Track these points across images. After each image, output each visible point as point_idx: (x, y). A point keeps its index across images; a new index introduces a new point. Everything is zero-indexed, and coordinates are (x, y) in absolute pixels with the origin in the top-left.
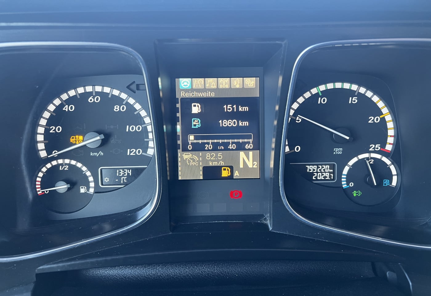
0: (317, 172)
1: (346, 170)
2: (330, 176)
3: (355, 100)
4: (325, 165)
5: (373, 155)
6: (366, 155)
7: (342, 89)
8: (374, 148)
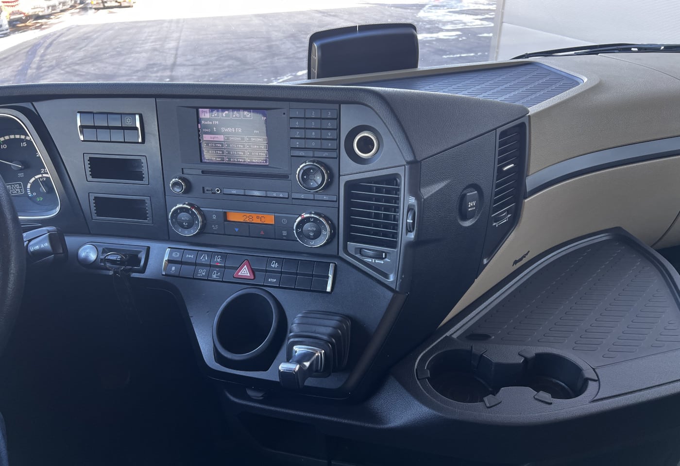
0: (11, 189)
1: (29, 186)
2: (21, 191)
3: (25, 144)
4: (16, 184)
5: (44, 175)
6: (40, 176)
7: (15, 139)
8: (44, 171)
